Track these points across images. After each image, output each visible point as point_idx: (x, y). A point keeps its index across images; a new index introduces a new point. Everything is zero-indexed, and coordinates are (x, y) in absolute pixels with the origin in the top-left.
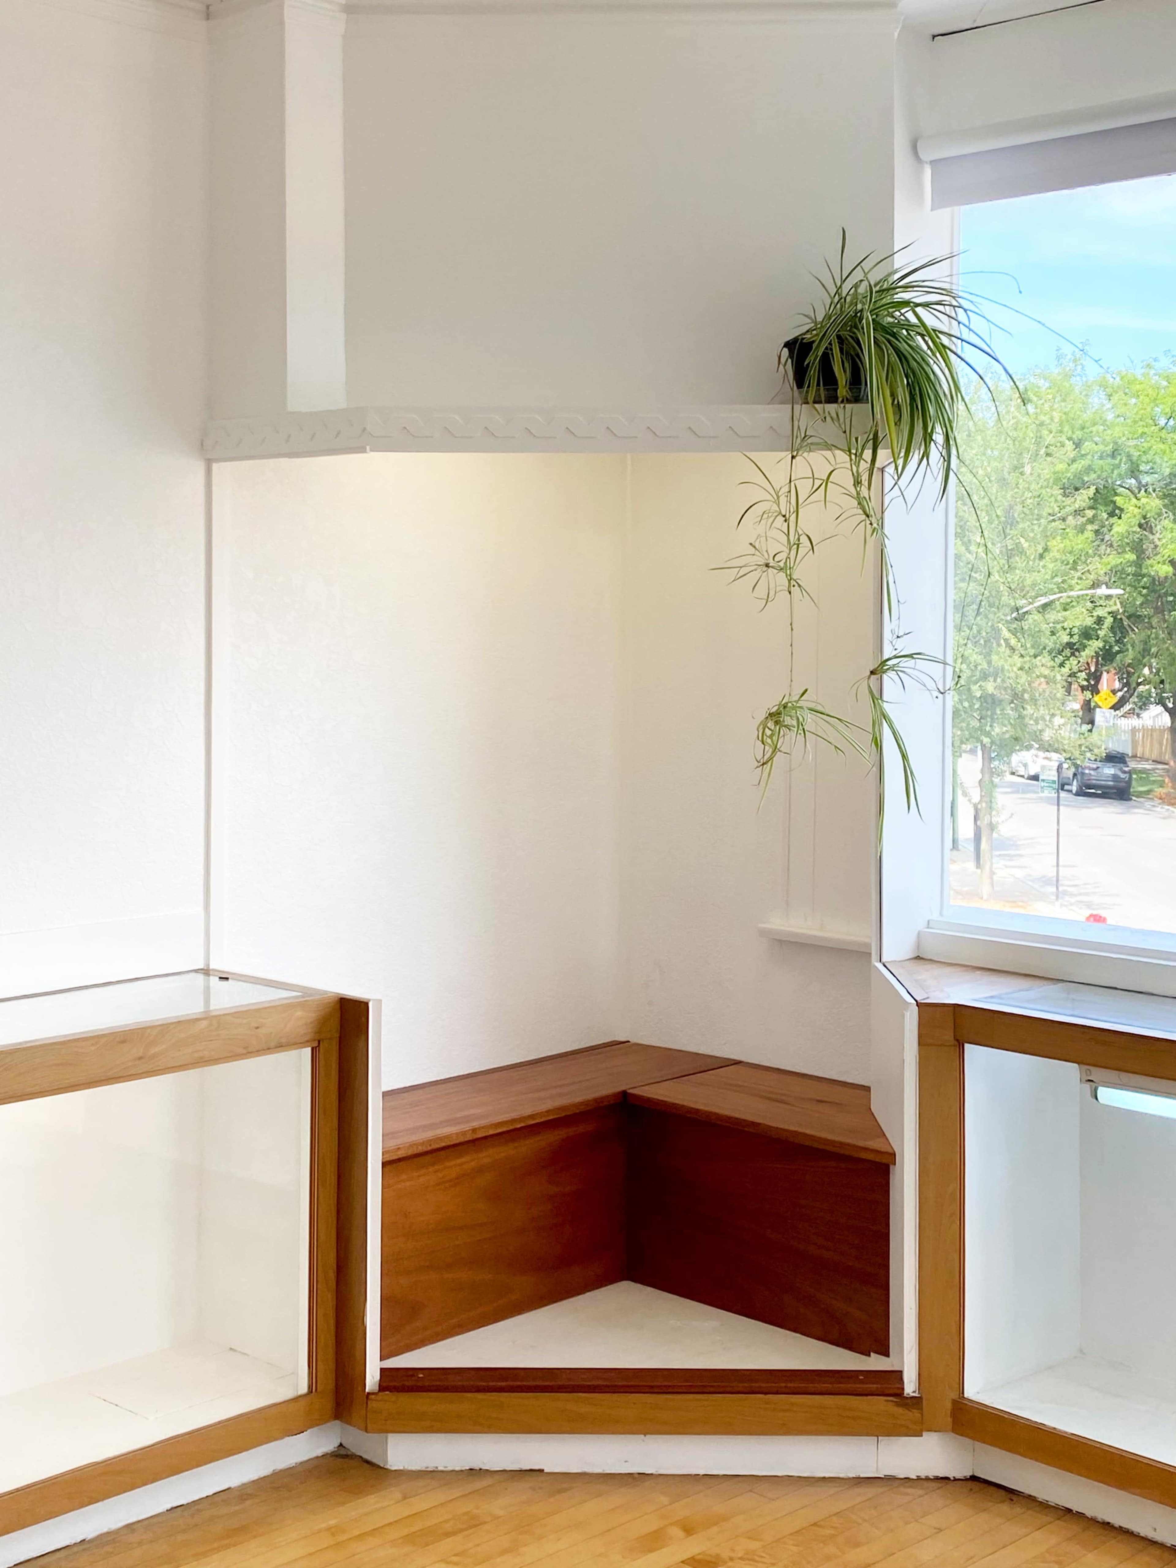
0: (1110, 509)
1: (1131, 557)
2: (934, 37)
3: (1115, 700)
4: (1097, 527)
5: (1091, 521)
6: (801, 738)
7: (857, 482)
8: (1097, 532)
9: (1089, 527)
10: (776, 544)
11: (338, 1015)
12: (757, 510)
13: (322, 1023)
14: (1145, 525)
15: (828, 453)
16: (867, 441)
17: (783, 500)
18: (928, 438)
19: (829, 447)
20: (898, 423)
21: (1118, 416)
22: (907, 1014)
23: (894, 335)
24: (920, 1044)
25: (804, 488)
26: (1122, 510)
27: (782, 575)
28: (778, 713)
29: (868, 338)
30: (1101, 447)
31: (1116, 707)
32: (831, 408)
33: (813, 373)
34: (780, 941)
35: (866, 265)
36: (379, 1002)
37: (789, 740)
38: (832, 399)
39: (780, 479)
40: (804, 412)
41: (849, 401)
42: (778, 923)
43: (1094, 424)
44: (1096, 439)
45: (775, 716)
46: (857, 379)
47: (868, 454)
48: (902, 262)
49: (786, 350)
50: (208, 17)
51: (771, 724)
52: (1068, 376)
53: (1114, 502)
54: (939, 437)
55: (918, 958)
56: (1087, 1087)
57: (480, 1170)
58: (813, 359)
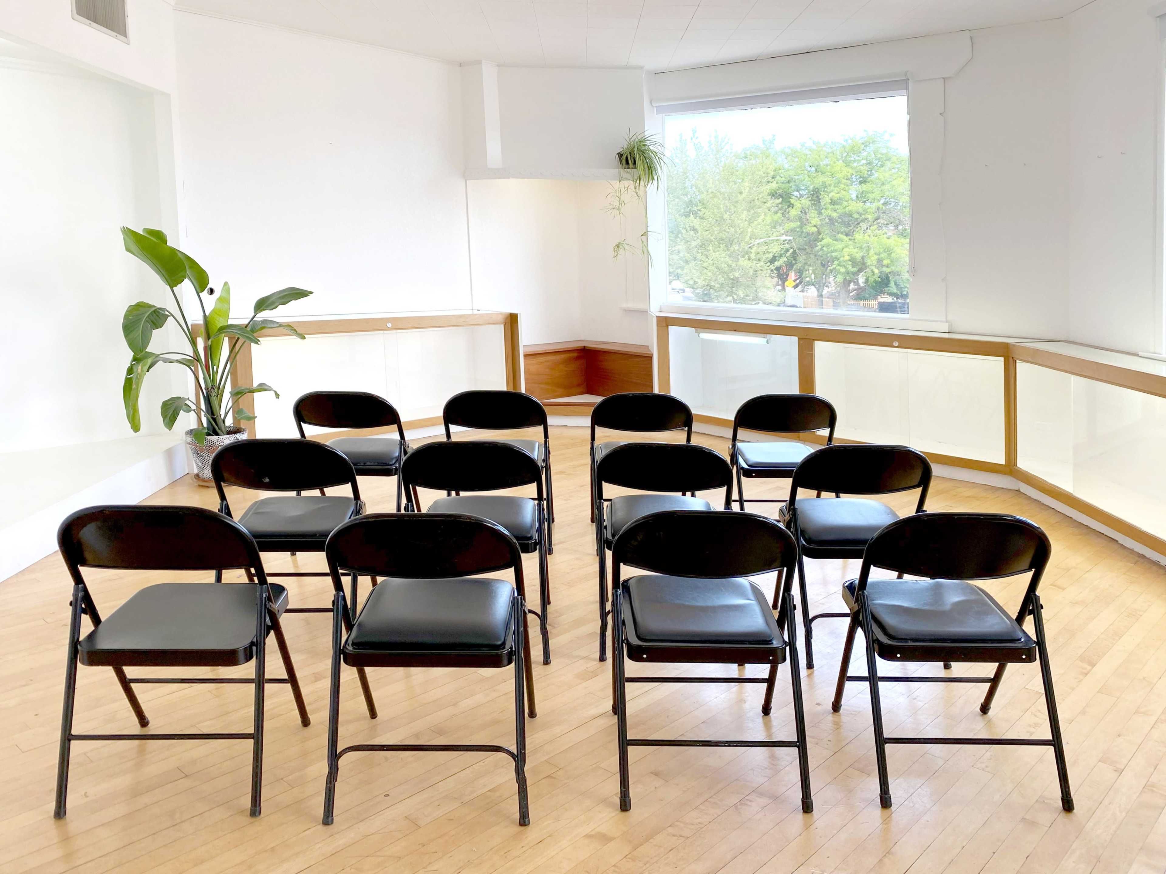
0: (788, 204)
1: (799, 223)
2: (655, 73)
3: (794, 284)
4: (783, 212)
5: (780, 209)
6: (624, 252)
7: (635, 189)
8: (783, 214)
9: (780, 212)
10: (616, 203)
11: (510, 318)
12: (611, 195)
13: (506, 319)
14: (804, 212)
15: (628, 181)
16: (637, 179)
17: (617, 192)
18: (653, 179)
19: (628, 179)
20: (645, 174)
21: (790, 166)
22: (654, 319)
23: (644, 153)
24: (657, 326)
25: (623, 190)
26: (793, 205)
27: (618, 211)
28: (618, 245)
29: (636, 153)
30: (783, 179)
31: (796, 287)
32: (628, 170)
33: (624, 161)
34: (625, 310)
35: (637, 134)
36: (520, 314)
37: (621, 251)
38: (629, 168)
39: (616, 187)
40: (622, 171)
41: (633, 168)
42: (625, 305)
43: (780, 170)
44: (782, 175)
45: (618, 246)
46: (635, 163)
47: (638, 181)
48: (647, 134)
49: (617, 155)
50: (460, 66)
51: (616, 247)
52: (767, 149)
53: (789, 202)
54: (656, 178)
55: (661, 311)
56: (697, 334)
57: (548, 361)
58: (624, 157)
